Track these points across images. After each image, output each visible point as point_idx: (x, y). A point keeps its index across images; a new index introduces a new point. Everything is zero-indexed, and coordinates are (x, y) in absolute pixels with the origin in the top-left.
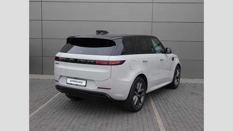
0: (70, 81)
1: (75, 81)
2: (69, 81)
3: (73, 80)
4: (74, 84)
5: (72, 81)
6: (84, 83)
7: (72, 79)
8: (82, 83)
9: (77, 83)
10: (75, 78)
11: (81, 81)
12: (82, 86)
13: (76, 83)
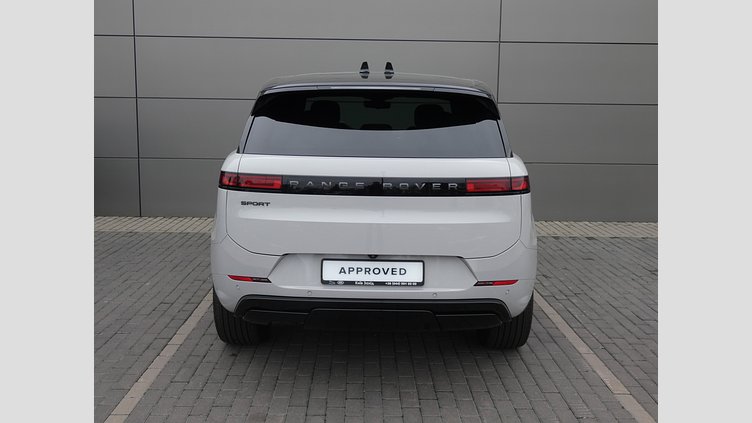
0: (342, 271)
1: (367, 271)
2: (332, 271)
3: (355, 265)
4: (364, 284)
5: (351, 270)
6: (414, 272)
7: (347, 265)
8: (403, 272)
9: (381, 278)
10: (373, 258)
11: (398, 265)
12: (407, 285)
13: (373, 278)
